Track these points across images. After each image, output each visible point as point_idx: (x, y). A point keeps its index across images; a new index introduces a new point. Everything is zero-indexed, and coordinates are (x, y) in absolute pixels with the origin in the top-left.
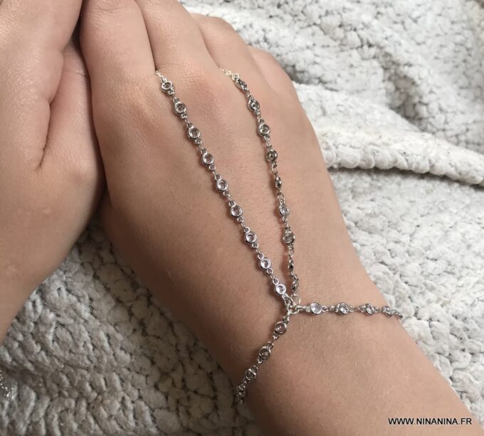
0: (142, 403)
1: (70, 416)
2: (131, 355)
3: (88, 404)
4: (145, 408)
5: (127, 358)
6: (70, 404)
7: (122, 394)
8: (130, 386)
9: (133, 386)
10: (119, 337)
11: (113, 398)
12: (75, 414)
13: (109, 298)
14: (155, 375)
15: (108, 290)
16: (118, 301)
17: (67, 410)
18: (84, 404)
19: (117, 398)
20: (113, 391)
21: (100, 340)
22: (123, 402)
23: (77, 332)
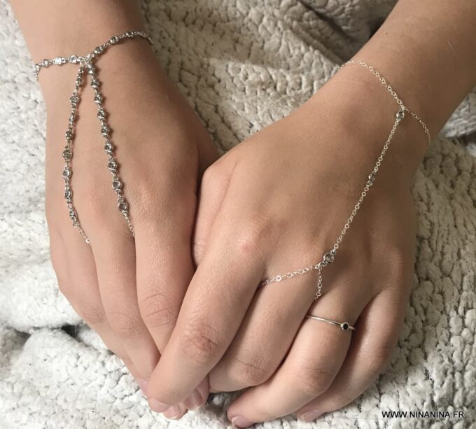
0: (232, 74)
1: (291, 84)
2: (231, 99)
3: (275, 87)
4: (230, 71)
5: (234, 97)
6: (290, 92)
7: (245, 83)
8: (238, 85)
9: (236, 86)
10: (234, 107)
11: (253, 83)
12: (287, 84)
13: (234, 128)
14: (217, 87)
15: (235, 135)
16: (230, 128)
17: (293, 89)
18: (278, 88)
19: (249, 81)
20: (252, 86)
21: (249, 108)
22: (246, 78)
23: (265, 116)
